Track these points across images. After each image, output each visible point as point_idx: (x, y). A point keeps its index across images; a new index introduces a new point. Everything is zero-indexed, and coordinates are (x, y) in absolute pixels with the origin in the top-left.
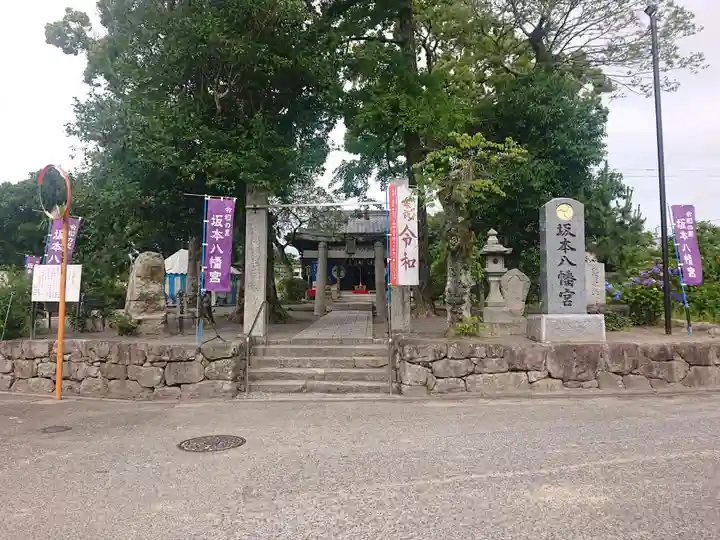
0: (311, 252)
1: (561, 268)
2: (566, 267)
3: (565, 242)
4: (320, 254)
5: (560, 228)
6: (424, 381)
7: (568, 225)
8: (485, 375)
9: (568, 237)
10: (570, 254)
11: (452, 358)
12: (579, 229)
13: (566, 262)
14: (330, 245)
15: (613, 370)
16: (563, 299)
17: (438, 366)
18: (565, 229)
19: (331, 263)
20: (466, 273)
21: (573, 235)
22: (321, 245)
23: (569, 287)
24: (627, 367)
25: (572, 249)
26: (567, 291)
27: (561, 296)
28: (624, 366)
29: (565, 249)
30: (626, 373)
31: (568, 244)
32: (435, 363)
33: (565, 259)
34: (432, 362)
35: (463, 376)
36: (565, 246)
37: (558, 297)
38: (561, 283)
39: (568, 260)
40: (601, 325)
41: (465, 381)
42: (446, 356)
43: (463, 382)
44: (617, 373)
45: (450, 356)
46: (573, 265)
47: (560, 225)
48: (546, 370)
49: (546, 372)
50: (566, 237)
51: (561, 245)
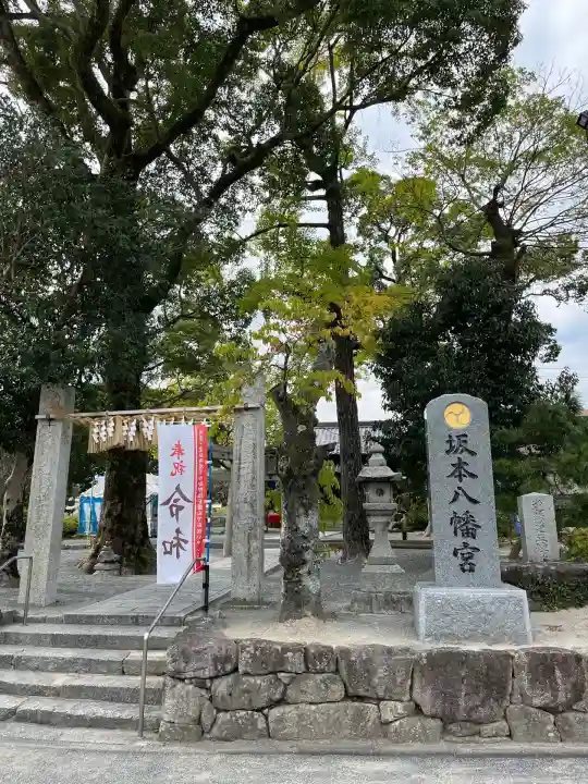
1: (454, 507)
2: (462, 506)
3: (459, 465)
5: (450, 442)
6: (195, 716)
7: (463, 436)
8: (302, 706)
9: (465, 456)
10: (468, 484)
11: (246, 674)
12: (482, 443)
13: (462, 498)
15: (537, 702)
16: (459, 560)
17: (221, 687)
18: (457, 442)
20: (307, 515)
21: (473, 453)
23: (470, 541)
24: (562, 698)
25: (473, 476)
26: (466, 545)
27: (455, 554)
28: (556, 697)
29: (460, 476)
30: (560, 709)
31: (465, 467)
32: (216, 682)
33: (460, 492)
34: (211, 678)
35: (263, 708)
36: (460, 470)
37: (452, 555)
38: (455, 533)
39: (465, 494)
40: (522, 612)
41: (266, 717)
42: (236, 669)
43: (262, 718)
44: (544, 709)
45: (241, 669)
46: (474, 502)
47: (450, 436)
48: (411, 699)
49: (412, 703)
50: (460, 456)
51: (452, 469)
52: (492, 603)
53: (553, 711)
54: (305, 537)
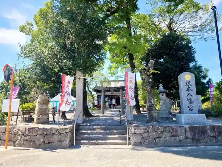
0: (100, 93)
2: (189, 97)
4: (102, 94)
5: (186, 83)
6: (140, 141)
7: (189, 82)
8: (163, 138)
9: (190, 86)
10: (190, 92)
11: (150, 132)
12: (193, 83)
13: (189, 95)
14: (105, 91)
15: (211, 135)
16: (189, 108)
18: (188, 83)
19: (106, 96)
22: (102, 91)
23: (191, 104)
24: (217, 135)
25: (192, 90)
26: (190, 106)
27: (188, 107)
28: (215, 134)
30: (216, 137)
32: (144, 134)
34: (143, 133)
35: (155, 139)
36: (189, 89)
38: (188, 103)
41: (155, 140)
42: (148, 131)
43: (155, 141)
44: (213, 137)
45: (149, 131)
46: (192, 96)
49: (186, 136)
50: (189, 86)
51: (187, 89)
52: (198, 117)
53: (215, 137)
54: (153, 104)
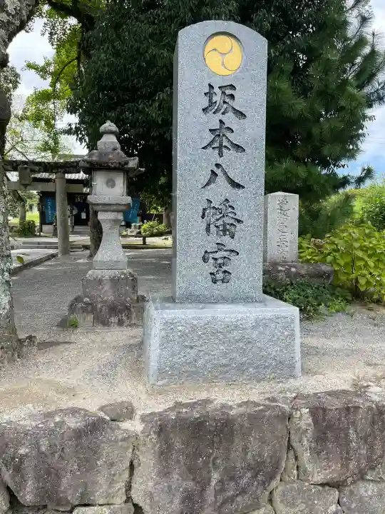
1: (208, 194)
2: (220, 192)
3: (221, 131)
5: (209, 96)
7: (229, 90)
9: (230, 119)
12: (254, 99)
13: (221, 179)
16: (211, 267)
21: (241, 115)
23: (226, 241)
25: (238, 147)
26: (220, 247)
27: (205, 260)
29: (220, 147)
31: (228, 134)
33: (218, 171)
36: (219, 139)
37: (200, 261)
38: (208, 229)
39: (225, 174)
40: (293, 335)
46: (238, 186)
47: (211, 86)
48: (129, 499)
49: (130, 505)
50: (224, 118)
51: (210, 137)
52: (253, 328)
